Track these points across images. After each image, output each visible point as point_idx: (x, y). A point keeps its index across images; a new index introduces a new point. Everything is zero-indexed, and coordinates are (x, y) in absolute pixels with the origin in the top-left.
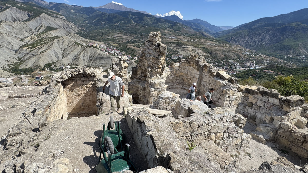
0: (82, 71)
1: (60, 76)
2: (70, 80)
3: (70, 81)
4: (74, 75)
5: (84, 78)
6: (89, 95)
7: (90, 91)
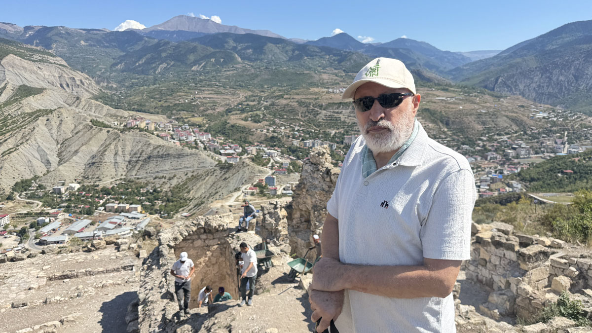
0: (203, 224)
1: (172, 237)
2: (187, 240)
3: (185, 242)
4: (191, 232)
5: (205, 234)
6: (213, 264)
7: (214, 257)
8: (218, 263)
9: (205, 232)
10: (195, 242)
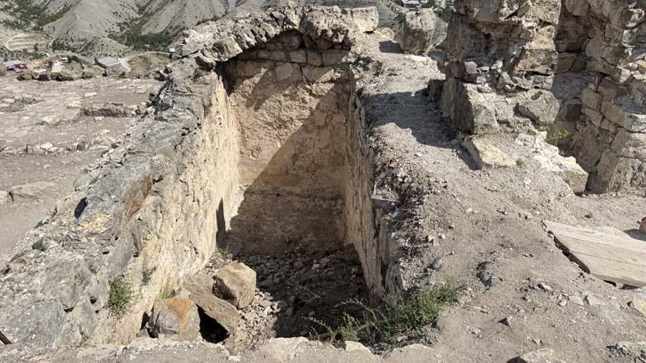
0: (295, 20)
2: (252, 59)
3: (249, 62)
4: (264, 39)
5: (302, 51)
6: (319, 128)
7: (322, 111)
8: (330, 128)
9: (302, 46)
10: (278, 70)
